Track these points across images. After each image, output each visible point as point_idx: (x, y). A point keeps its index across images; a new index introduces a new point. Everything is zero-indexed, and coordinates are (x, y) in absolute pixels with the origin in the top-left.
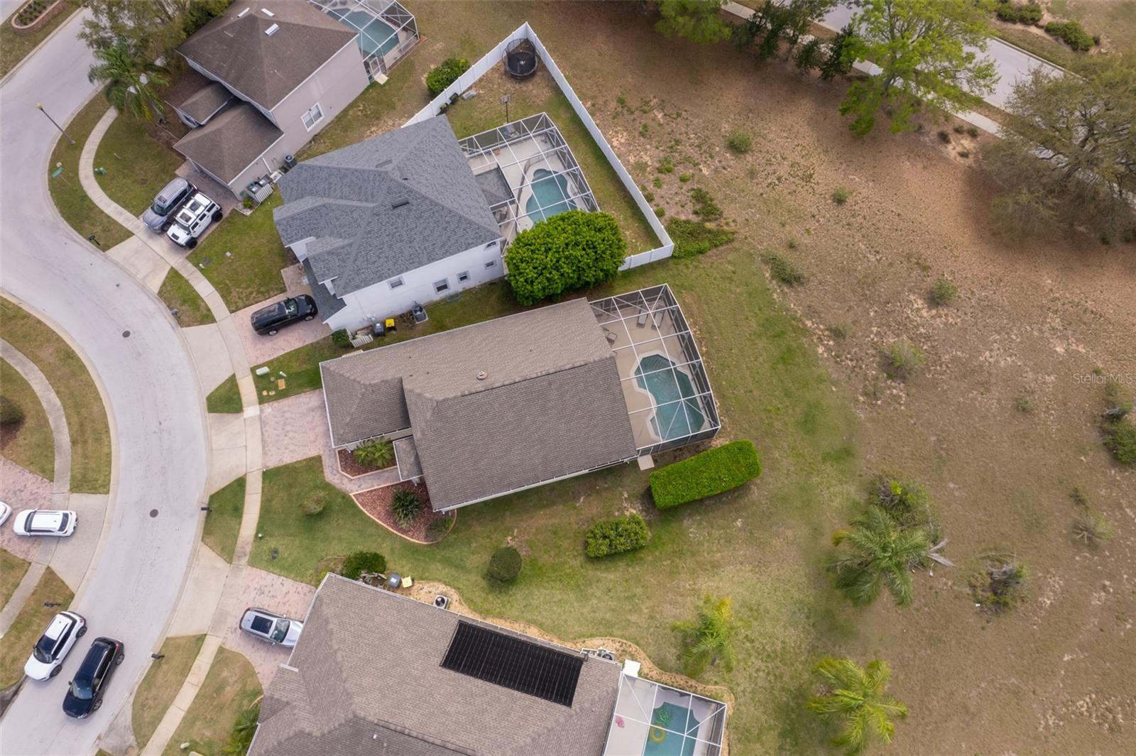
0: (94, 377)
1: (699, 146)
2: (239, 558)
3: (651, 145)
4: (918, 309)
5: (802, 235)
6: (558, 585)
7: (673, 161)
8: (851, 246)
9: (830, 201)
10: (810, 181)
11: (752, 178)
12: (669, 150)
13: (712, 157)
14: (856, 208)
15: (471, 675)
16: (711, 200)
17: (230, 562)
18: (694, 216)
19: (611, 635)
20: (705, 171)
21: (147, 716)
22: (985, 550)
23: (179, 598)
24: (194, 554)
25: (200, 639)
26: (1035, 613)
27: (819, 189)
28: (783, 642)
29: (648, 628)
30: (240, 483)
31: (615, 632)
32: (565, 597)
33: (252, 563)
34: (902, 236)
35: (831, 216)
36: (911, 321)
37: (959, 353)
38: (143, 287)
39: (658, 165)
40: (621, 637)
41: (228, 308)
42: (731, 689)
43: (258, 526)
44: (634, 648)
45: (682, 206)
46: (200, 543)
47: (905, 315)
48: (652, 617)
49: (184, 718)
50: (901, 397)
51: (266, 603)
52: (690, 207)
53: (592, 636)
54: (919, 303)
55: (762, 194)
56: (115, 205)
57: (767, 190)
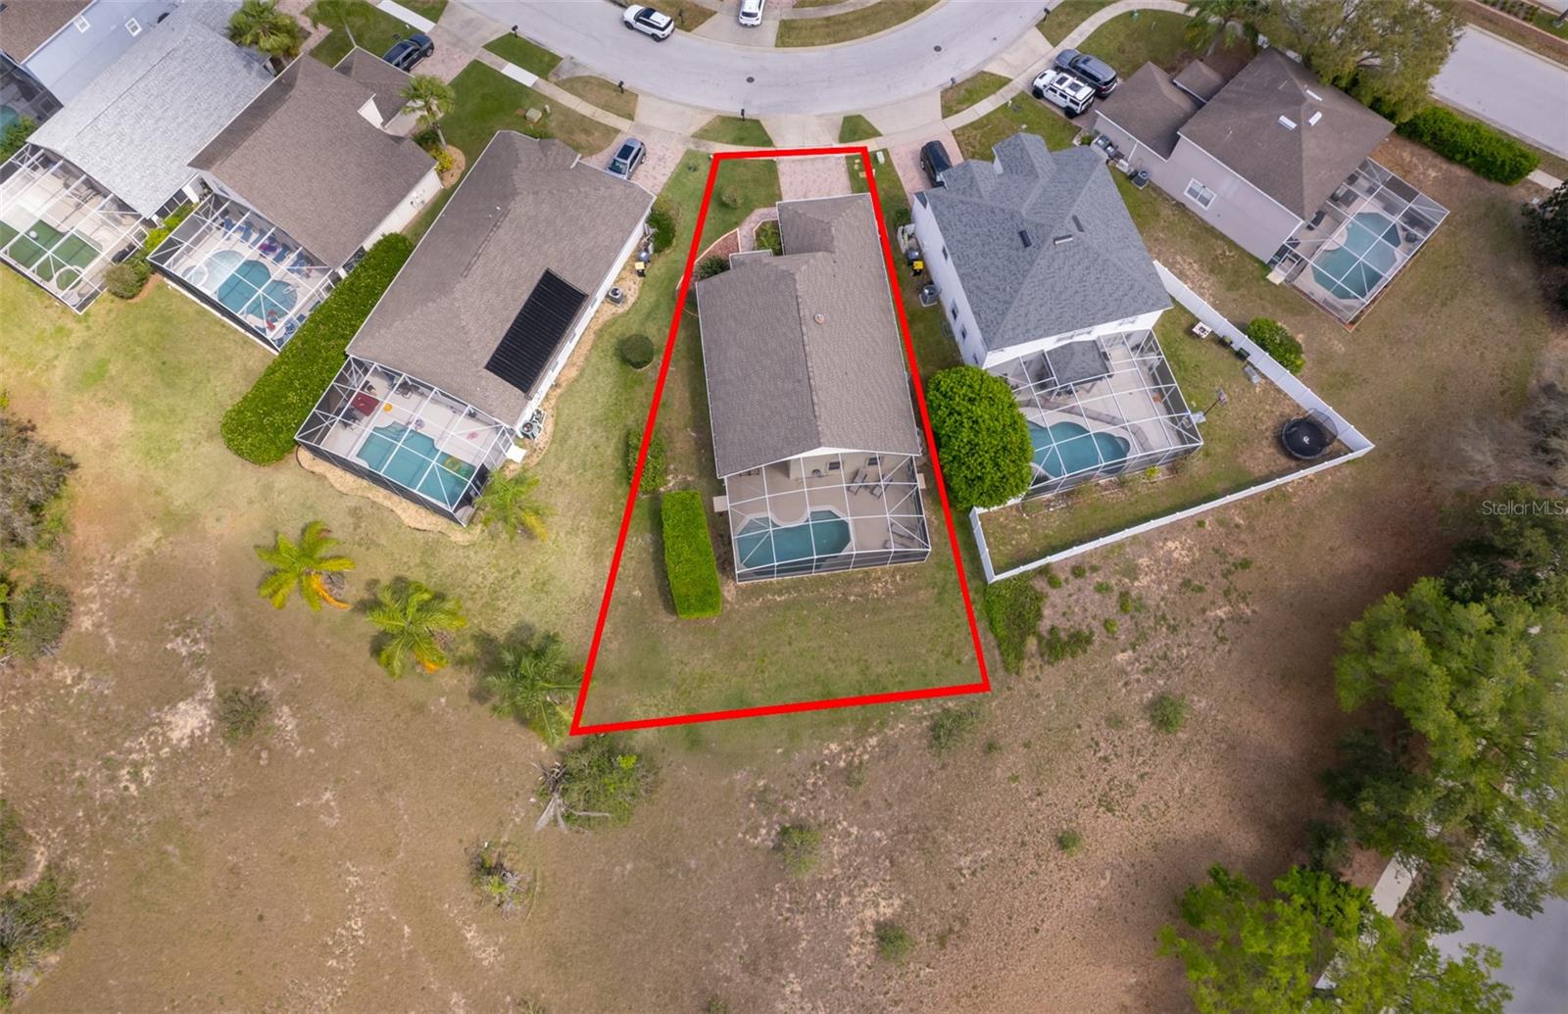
0: (893, 28)
1: (1165, 657)
2: (696, 143)
3: (1170, 591)
4: (877, 905)
5: (1010, 769)
6: (612, 401)
7: (1141, 617)
8: (987, 836)
9: (1065, 827)
10: (1100, 805)
11: (1108, 720)
12: (1160, 614)
13: (1146, 671)
14: (1052, 865)
15: (534, 292)
16: (1073, 655)
17: (693, 136)
18: (1049, 627)
19: (553, 442)
20: (1121, 657)
21: (579, 86)
22: (544, 878)
23: (671, 102)
24: (707, 110)
25: (631, 117)
26: (462, 912)
27: (1085, 817)
28: (504, 610)
29: (551, 477)
31: (555, 445)
32: (599, 406)
33: (688, 153)
34: (999, 921)
35: (1038, 820)
36: (860, 887)
37: (804, 944)
38: (991, 59)
39: (1134, 594)
40: (548, 451)
41: (959, 129)
42: (474, 545)
44: (535, 460)
45: (1064, 614)
46: (715, 114)
47: (870, 882)
48: (560, 482)
49: (569, 109)
50: (756, 838)
51: (649, 162)
52: (1062, 624)
53: (556, 424)
54: (887, 910)
55: (1079, 727)
56: (1092, 30)
57: (1087, 738)
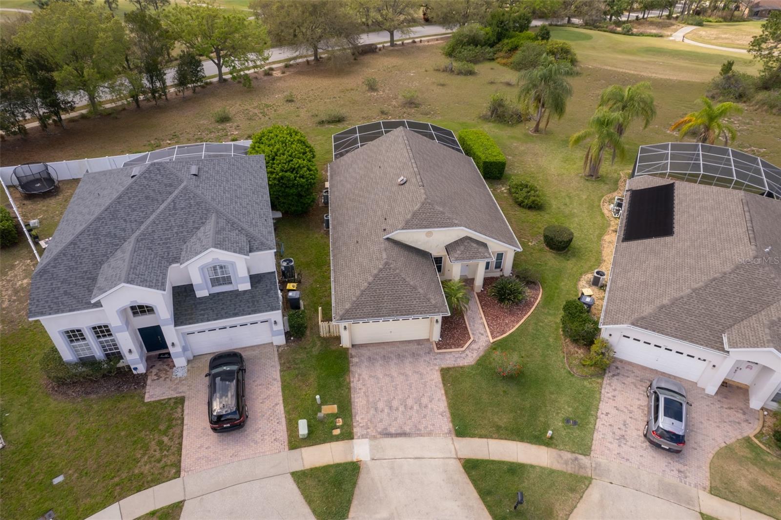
2: (581, 467)
17: (590, 480)
30: (471, 467)
41: (168, 480)
43: (535, 444)
